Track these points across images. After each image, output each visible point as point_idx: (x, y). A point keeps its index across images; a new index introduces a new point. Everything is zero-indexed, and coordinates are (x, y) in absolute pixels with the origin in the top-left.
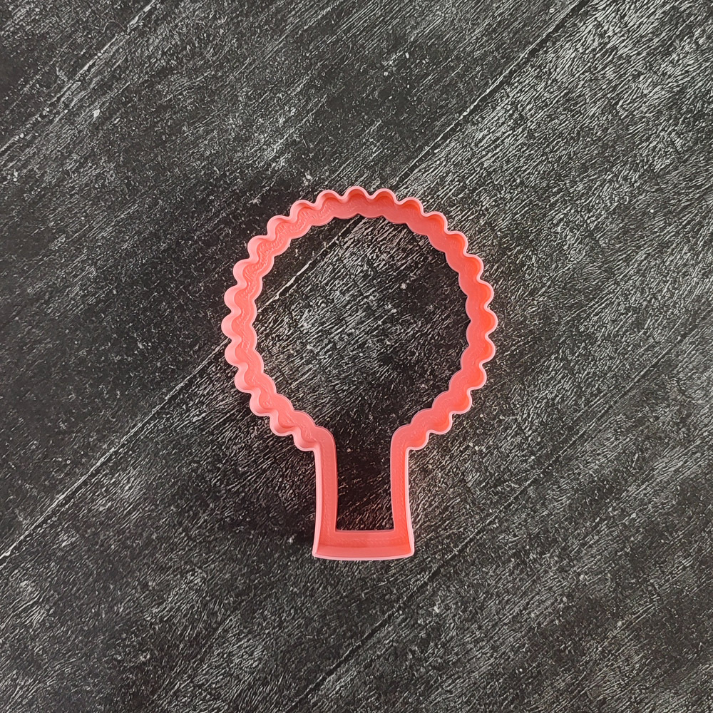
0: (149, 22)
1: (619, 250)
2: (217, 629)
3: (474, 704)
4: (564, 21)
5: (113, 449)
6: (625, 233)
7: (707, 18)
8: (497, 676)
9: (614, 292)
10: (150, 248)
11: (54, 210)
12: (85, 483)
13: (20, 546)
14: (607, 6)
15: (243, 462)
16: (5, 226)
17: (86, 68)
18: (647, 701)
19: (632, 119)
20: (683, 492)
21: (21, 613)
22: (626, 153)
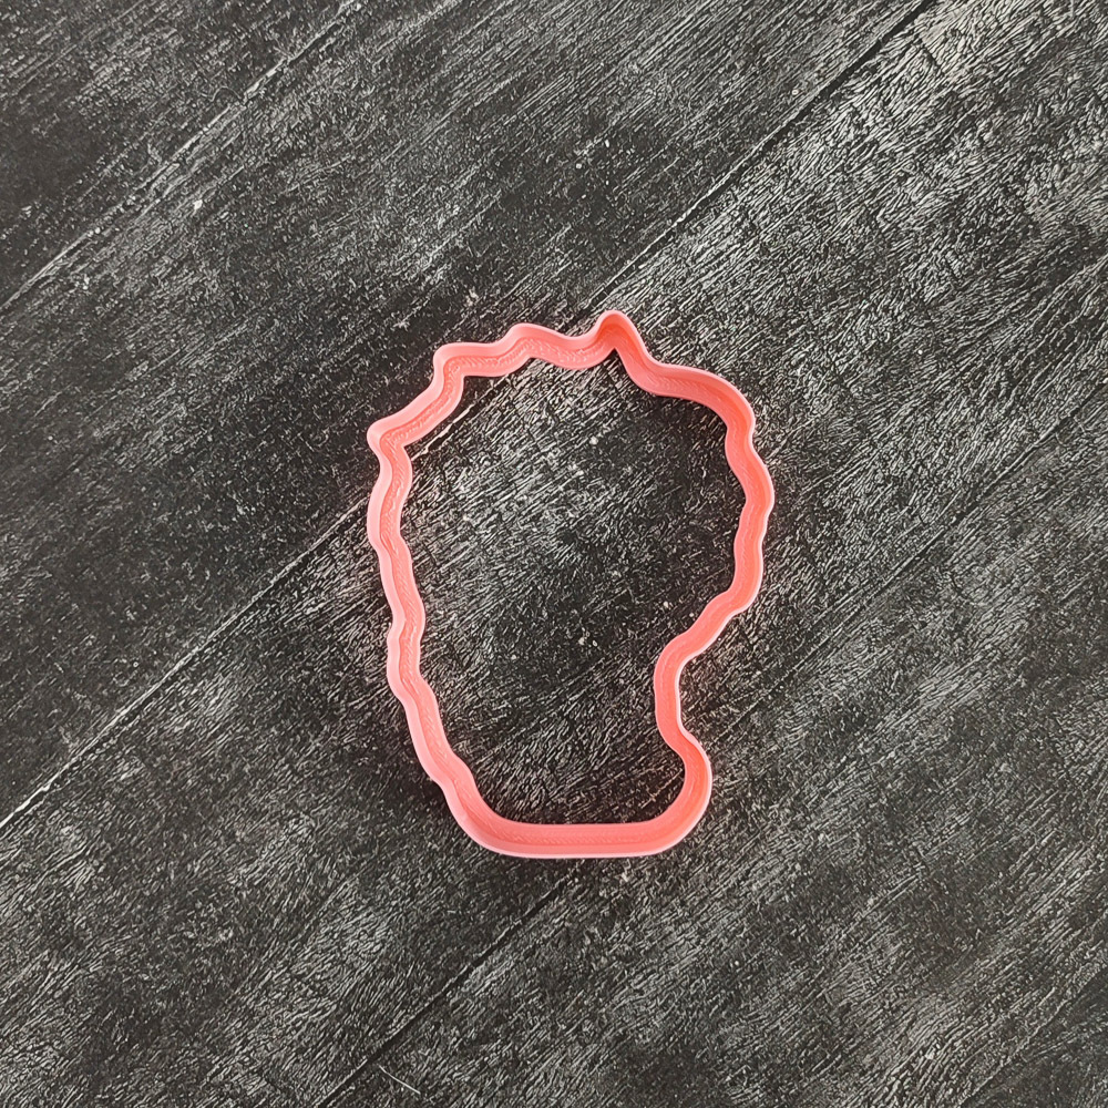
0: (273, 91)
1: (877, 402)
2: (327, 897)
3: (673, 1009)
4: (810, 106)
5: (197, 649)
6: (884, 380)
7: (994, 108)
8: (704, 970)
10: (260, 383)
11: (135, 328)
12: (156, 694)
13: (63, 778)
14: (866, 88)
15: (371, 671)
16: (68, 347)
17: (187, 146)
18: (905, 1008)
19: (896, 233)
20: (957, 725)
21: (59, 870)
22: (887, 276)
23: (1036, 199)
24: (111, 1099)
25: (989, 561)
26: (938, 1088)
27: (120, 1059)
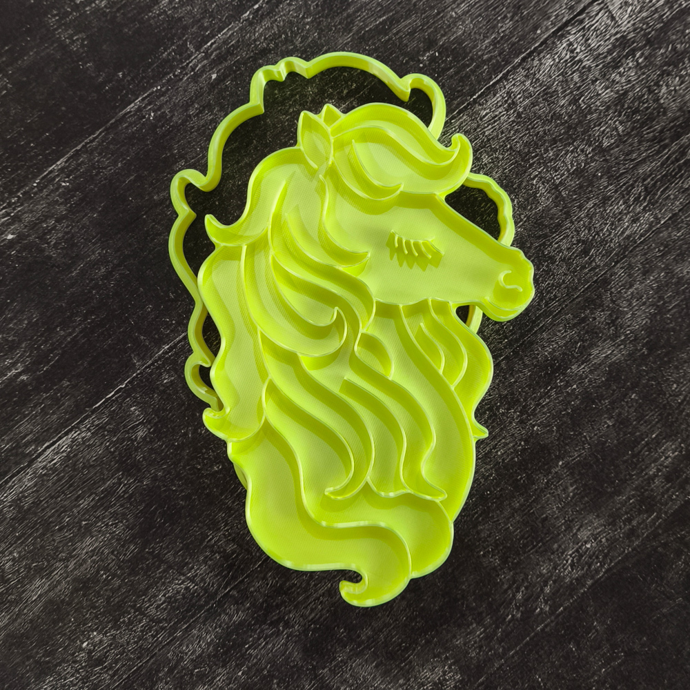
0: (257, 16)
1: (575, 200)
4: (546, 39)
6: (580, 188)
7: (645, 46)
9: (569, 228)
10: (245, 174)
11: (179, 141)
14: (577, 32)
16: (141, 150)
17: (209, 44)
18: (576, 520)
19: (590, 110)
20: (610, 372)
21: (129, 429)
22: (584, 133)
23: (665, 96)
24: (153, 552)
25: (631, 286)
26: (592, 562)
27: (159, 531)
